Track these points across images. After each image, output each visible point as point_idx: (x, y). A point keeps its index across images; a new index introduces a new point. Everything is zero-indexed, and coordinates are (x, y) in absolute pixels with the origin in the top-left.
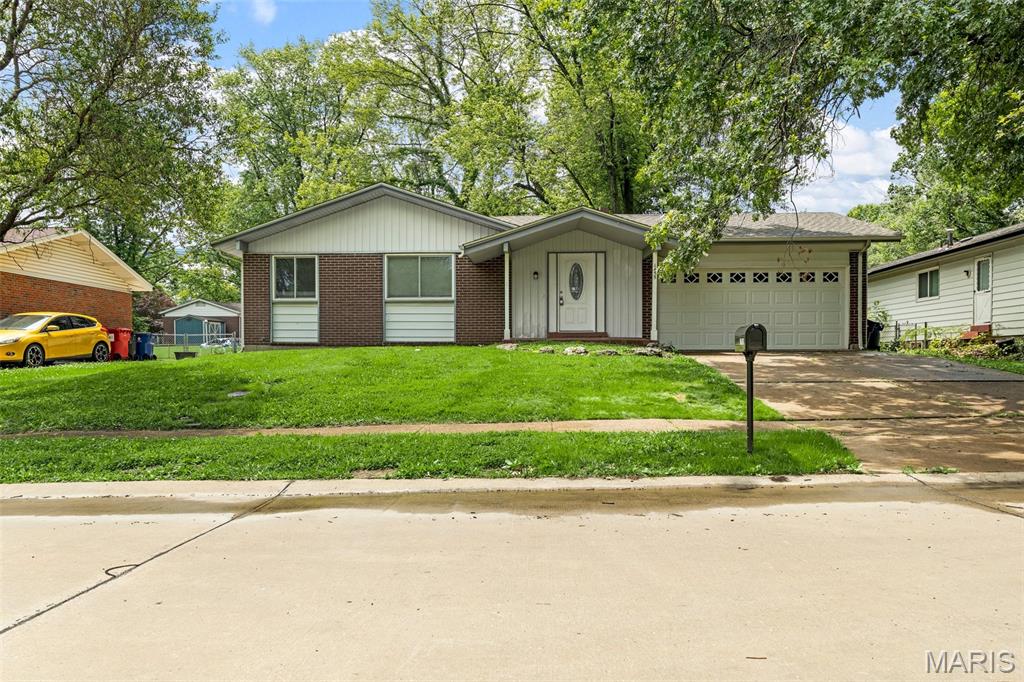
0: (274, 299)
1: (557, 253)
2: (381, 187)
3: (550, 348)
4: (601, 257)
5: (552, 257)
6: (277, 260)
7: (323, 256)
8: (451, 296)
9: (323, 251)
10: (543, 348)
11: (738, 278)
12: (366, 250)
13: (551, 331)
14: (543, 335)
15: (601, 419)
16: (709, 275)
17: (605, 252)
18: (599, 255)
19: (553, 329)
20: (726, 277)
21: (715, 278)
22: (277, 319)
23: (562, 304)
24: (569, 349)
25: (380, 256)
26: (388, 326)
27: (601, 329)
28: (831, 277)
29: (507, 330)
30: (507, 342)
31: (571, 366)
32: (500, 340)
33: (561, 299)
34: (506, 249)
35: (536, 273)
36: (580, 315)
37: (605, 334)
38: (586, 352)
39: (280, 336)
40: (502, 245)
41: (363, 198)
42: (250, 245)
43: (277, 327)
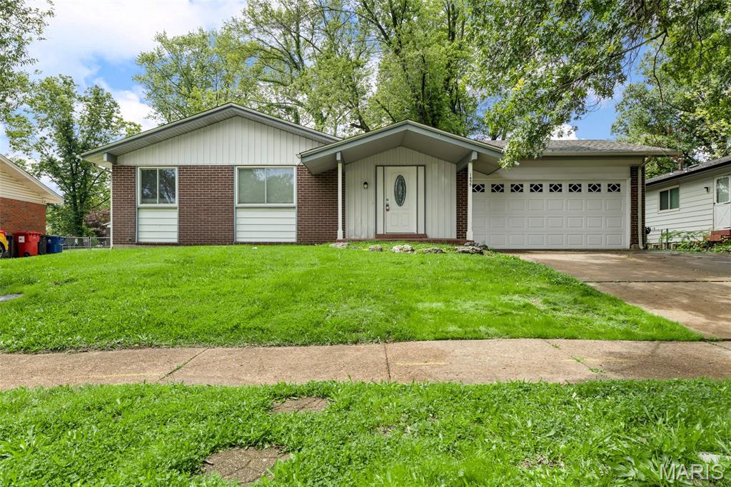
0: (139, 204)
1: (384, 166)
2: (231, 106)
3: (379, 246)
4: (421, 170)
5: (380, 170)
6: (143, 171)
7: (182, 169)
8: (293, 203)
9: (182, 163)
10: (372, 247)
11: (536, 188)
12: (220, 163)
13: (378, 233)
14: (372, 236)
15: (453, 339)
16: (512, 186)
17: (424, 166)
18: (419, 168)
19: (380, 231)
20: (526, 187)
21: (517, 188)
22: (142, 222)
23: (388, 210)
24: (396, 248)
25: (231, 168)
26: (239, 228)
27: (421, 232)
28: (614, 188)
29: (340, 232)
30: (340, 241)
31: (401, 263)
32: (334, 239)
33: (387, 206)
34: (339, 158)
35: (366, 183)
36: (403, 219)
37: (425, 235)
38: (413, 250)
39: (144, 237)
40: (335, 154)
41: (215, 117)
42: (118, 158)
43: (141, 228)
